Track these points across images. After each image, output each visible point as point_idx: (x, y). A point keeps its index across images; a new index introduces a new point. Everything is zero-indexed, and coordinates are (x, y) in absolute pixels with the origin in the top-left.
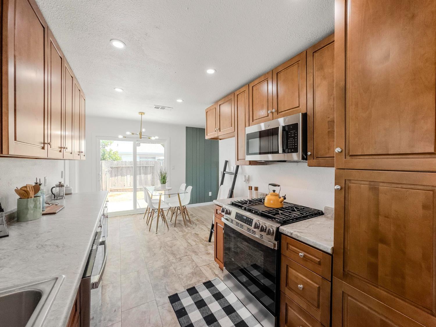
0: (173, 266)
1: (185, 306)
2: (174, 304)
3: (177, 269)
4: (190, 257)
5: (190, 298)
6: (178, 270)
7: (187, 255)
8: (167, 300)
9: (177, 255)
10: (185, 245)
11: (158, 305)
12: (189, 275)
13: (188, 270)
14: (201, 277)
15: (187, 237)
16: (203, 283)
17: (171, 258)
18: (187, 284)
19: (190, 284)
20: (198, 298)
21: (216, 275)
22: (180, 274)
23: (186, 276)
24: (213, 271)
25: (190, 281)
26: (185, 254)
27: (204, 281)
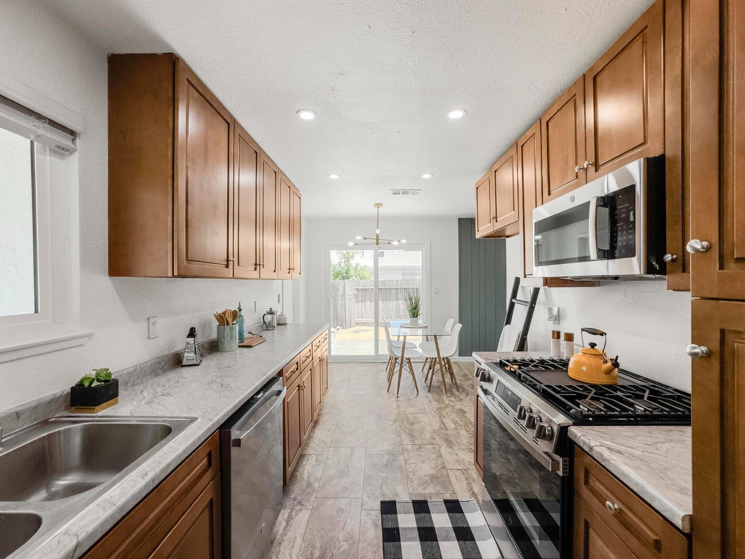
0: (405, 455)
1: (401, 525)
2: (385, 516)
3: (409, 462)
4: (438, 449)
5: (412, 516)
6: (411, 463)
7: (433, 444)
8: (378, 506)
9: (417, 439)
10: (436, 425)
11: (363, 507)
12: (424, 478)
13: (426, 469)
14: (445, 488)
15: (444, 412)
16: (444, 500)
17: (407, 441)
18: (416, 492)
19: (422, 493)
20: (427, 521)
21: (474, 494)
22: (412, 472)
23: (420, 478)
24: (470, 483)
25: (423, 489)
26: (432, 440)
27: (448, 497)
